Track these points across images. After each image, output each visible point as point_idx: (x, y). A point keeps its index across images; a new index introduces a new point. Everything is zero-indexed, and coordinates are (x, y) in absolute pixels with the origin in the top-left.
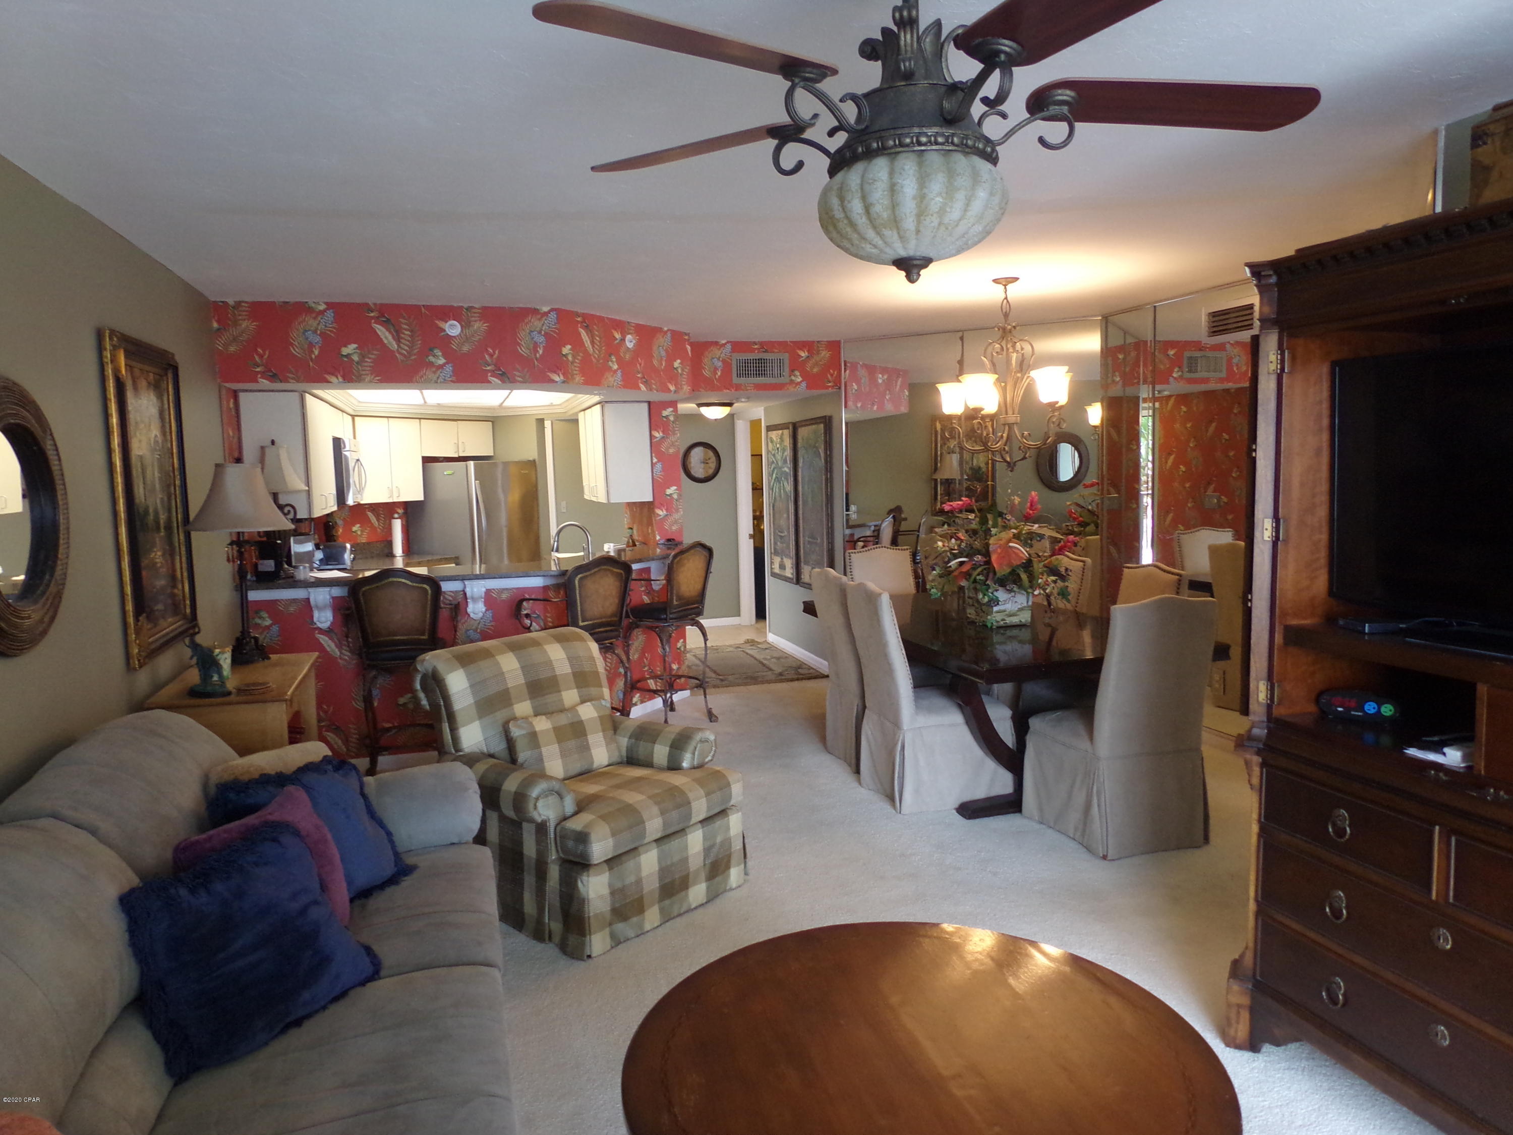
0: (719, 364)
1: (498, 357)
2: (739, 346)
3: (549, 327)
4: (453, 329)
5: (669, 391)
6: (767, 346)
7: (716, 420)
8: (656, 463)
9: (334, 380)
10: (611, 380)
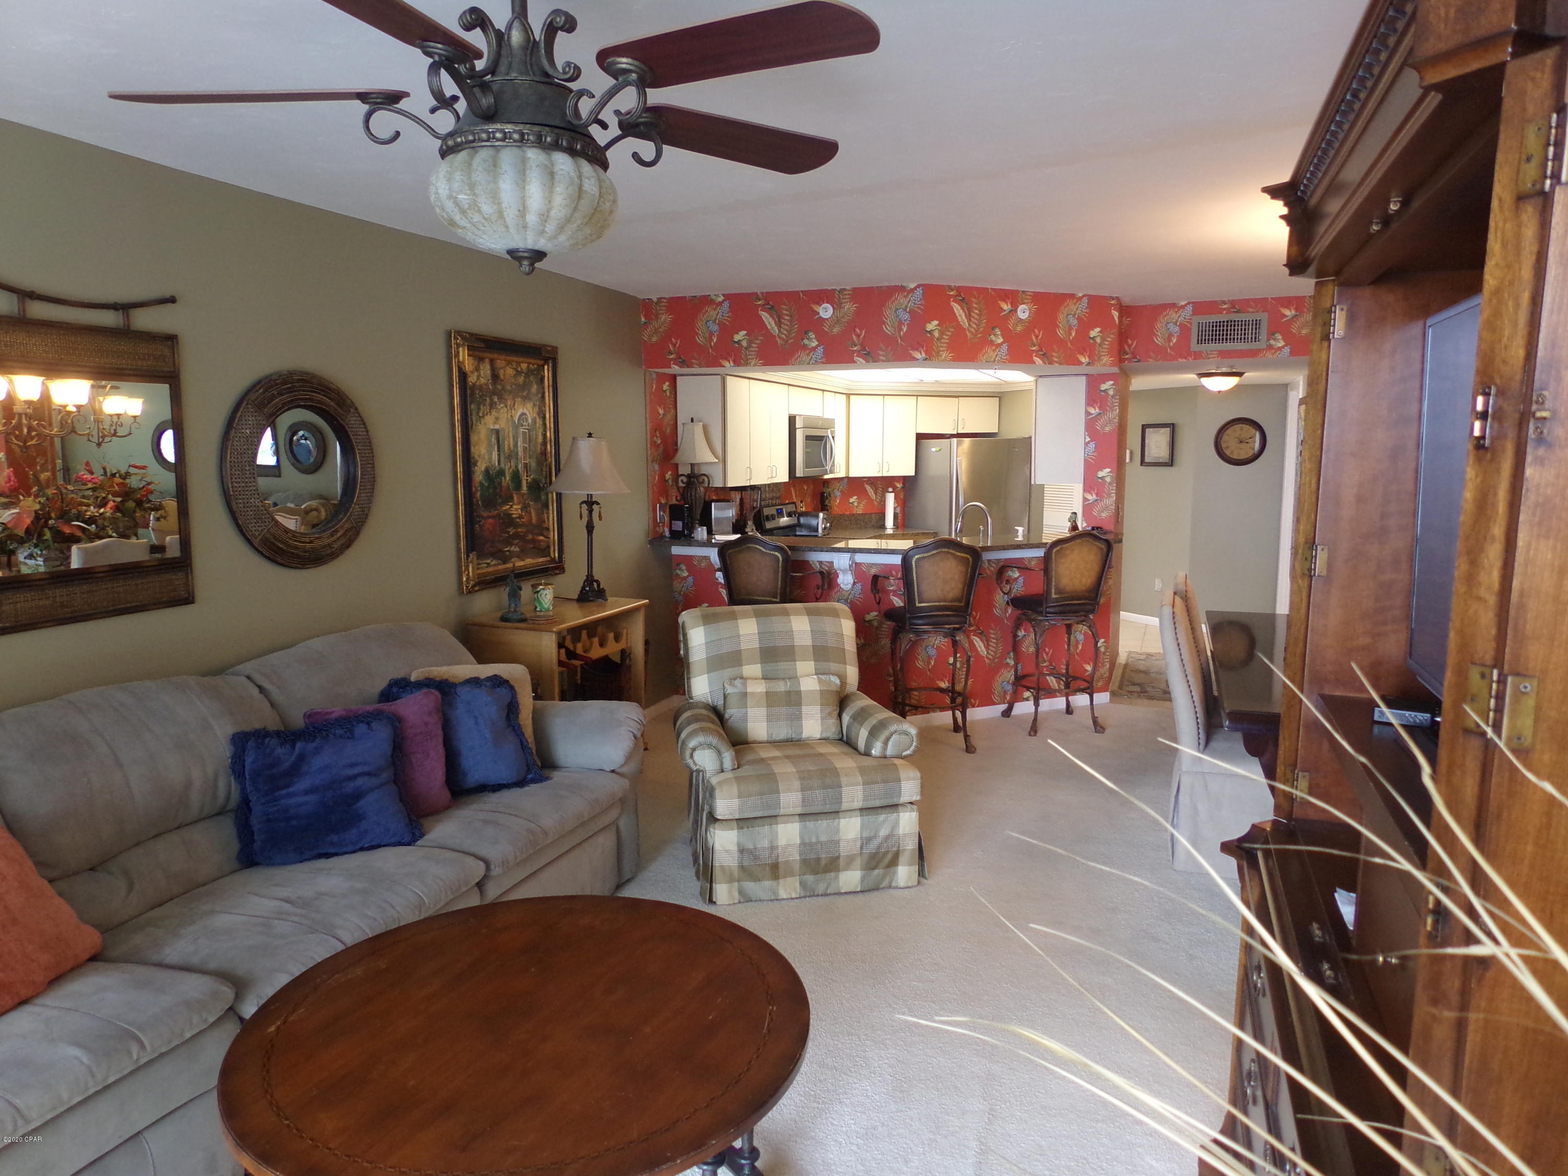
0: (1175, 329)
1: (864, 336)
2: (1201, 307)
3: (915, 304)
4: (826, 311)
5: (1080, 363)
6: (1238, 305)
7: (1219, 392)
8: (1089, 442)
9: (726, 364)
10: (992, 355)
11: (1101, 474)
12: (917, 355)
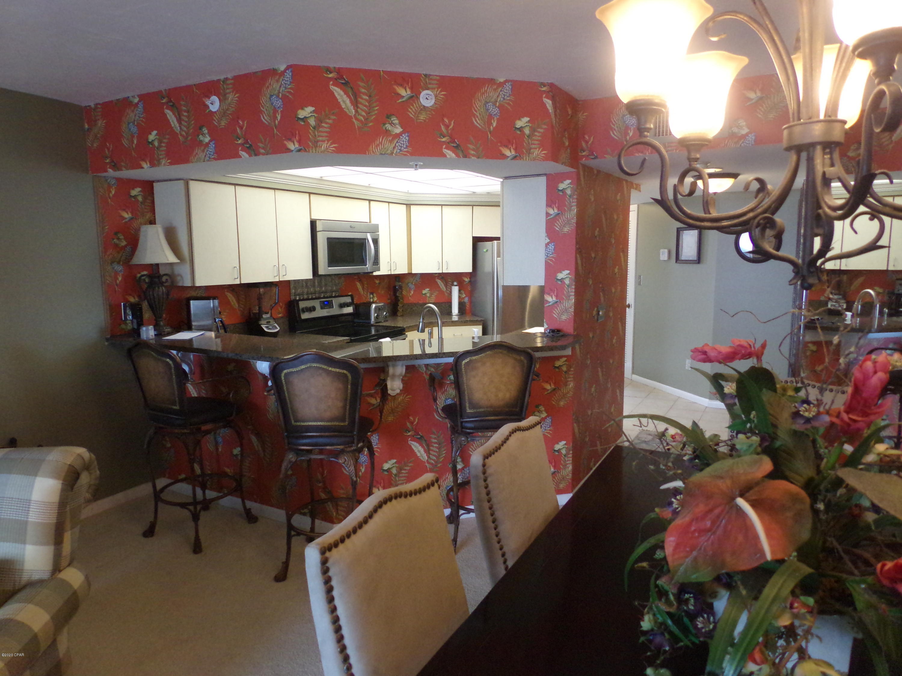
1: (246, 128)
3: (286, 88)
4: (214, 104)
8: (549, 244)
9: (145, 165)
10: (389, 147)
11: (560, 276)
12: (292, 146)
